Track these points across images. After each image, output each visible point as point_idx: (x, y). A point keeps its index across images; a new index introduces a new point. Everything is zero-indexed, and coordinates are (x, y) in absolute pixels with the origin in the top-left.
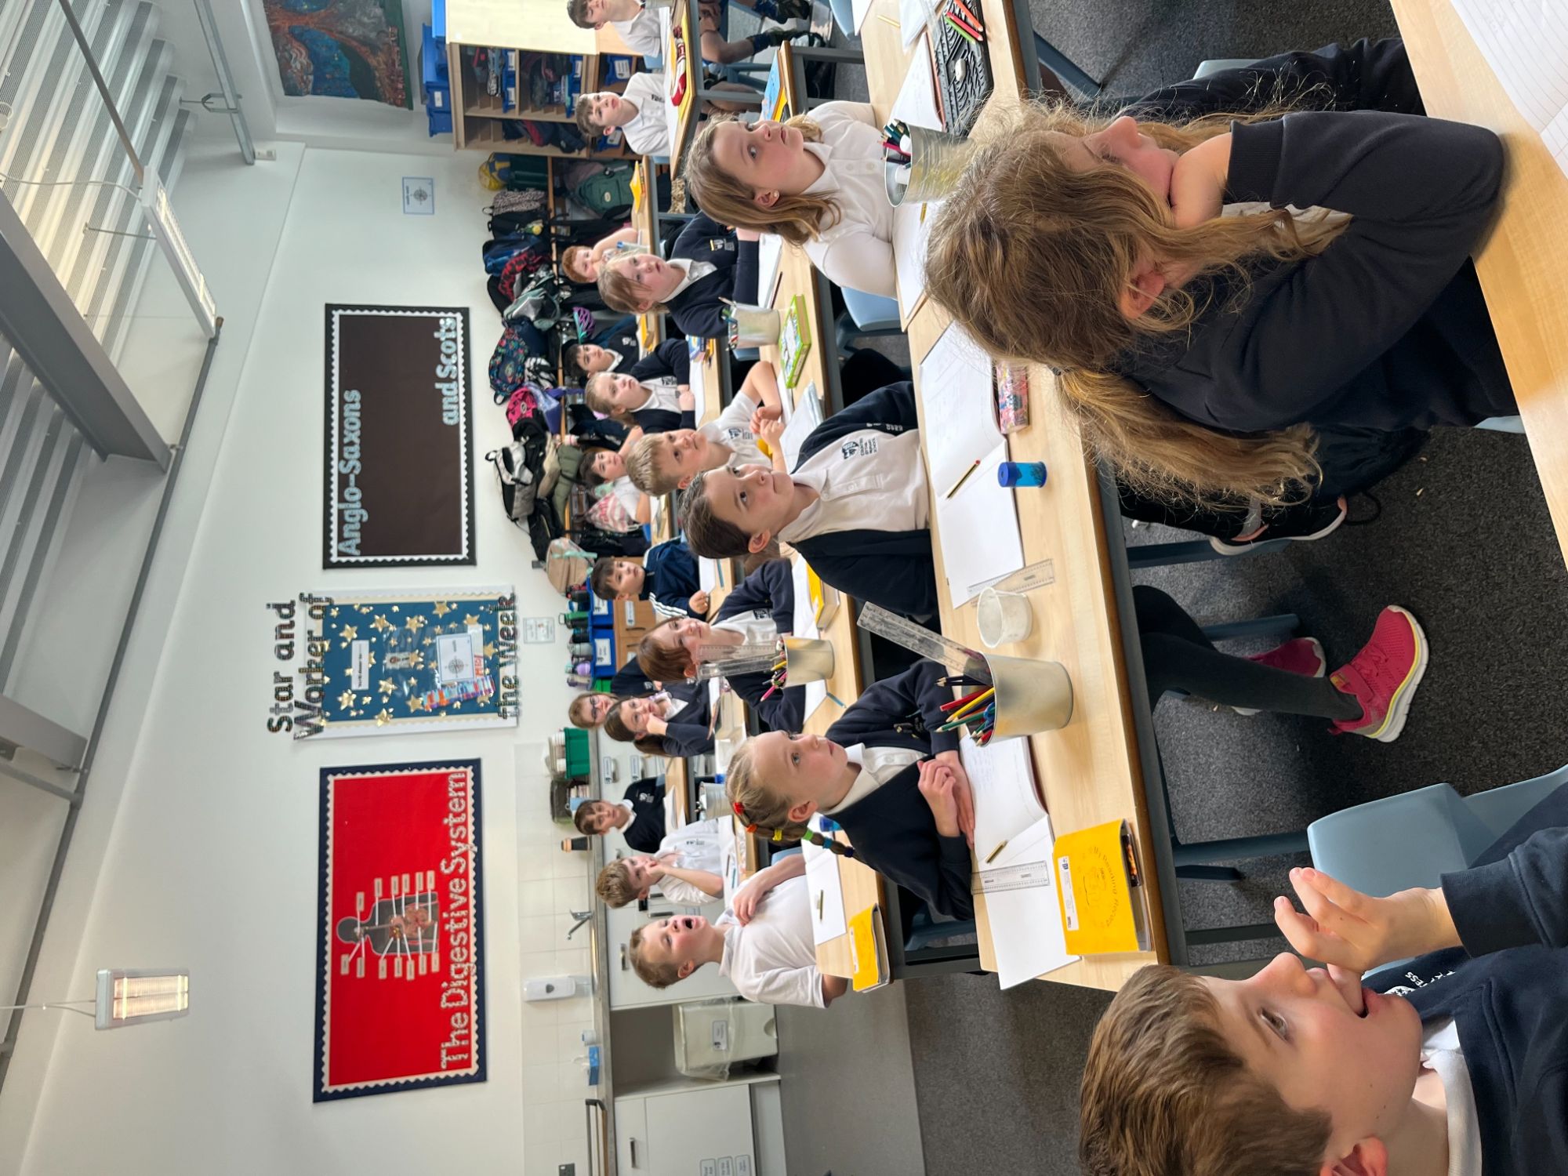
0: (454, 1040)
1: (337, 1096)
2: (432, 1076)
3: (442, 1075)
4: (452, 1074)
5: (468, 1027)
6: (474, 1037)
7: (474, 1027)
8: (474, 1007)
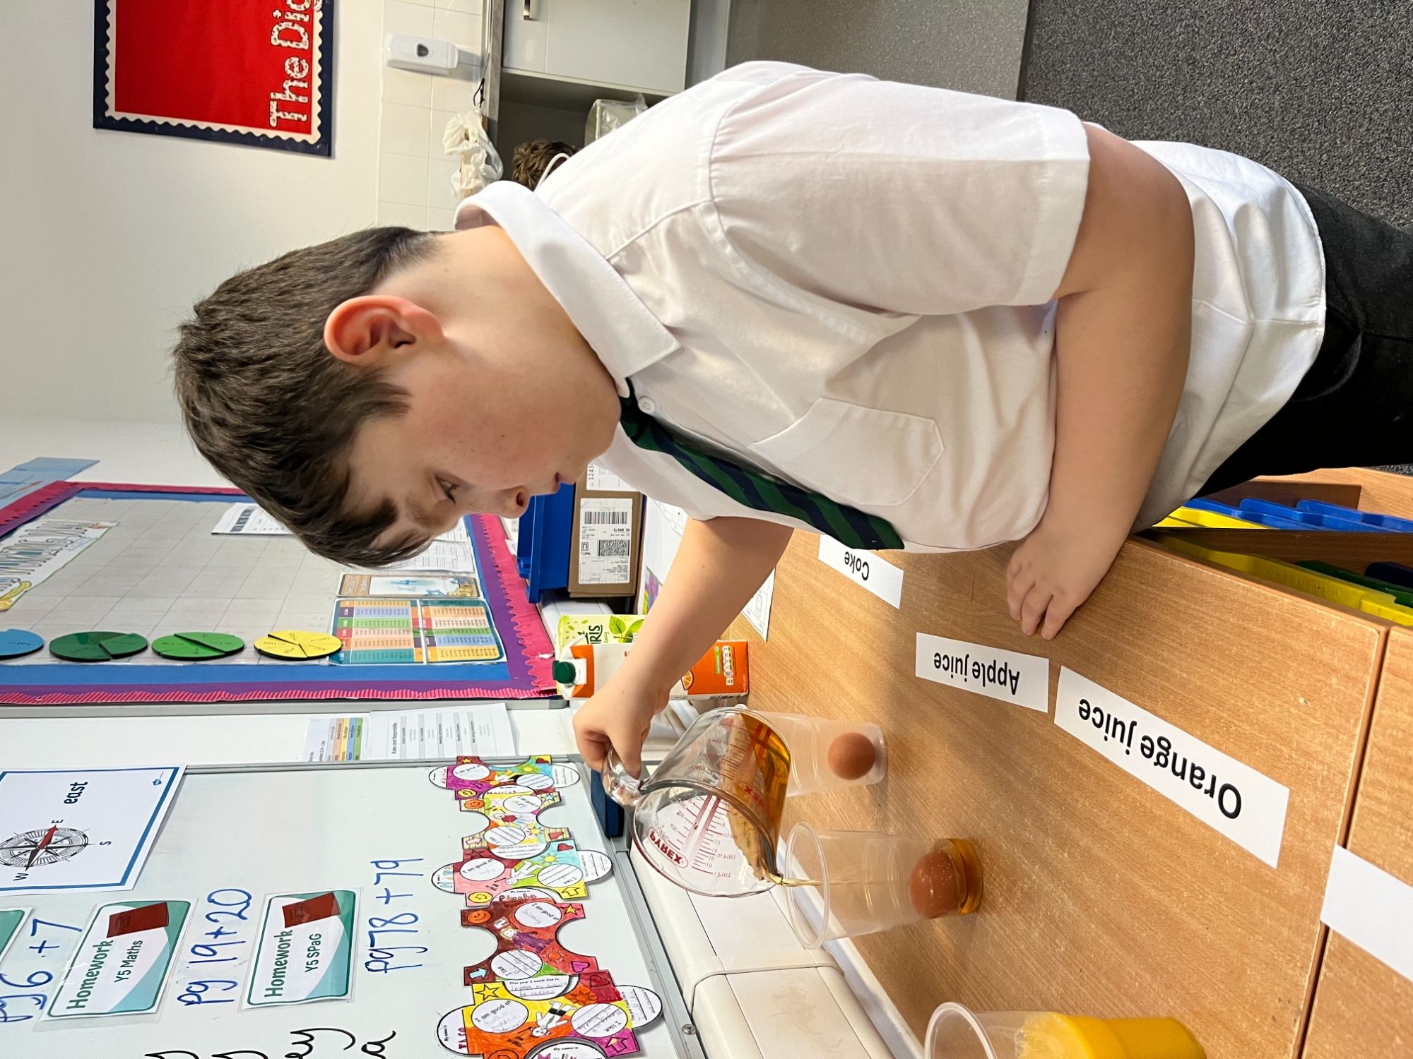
0: (288, 92)
1: (124, 126)
2: (258, 132)
3: (271, 134)
4: (285, 135)
5: (308, 79)
6: (317, 95)
7: (317, 82)
8: (317, 55)
